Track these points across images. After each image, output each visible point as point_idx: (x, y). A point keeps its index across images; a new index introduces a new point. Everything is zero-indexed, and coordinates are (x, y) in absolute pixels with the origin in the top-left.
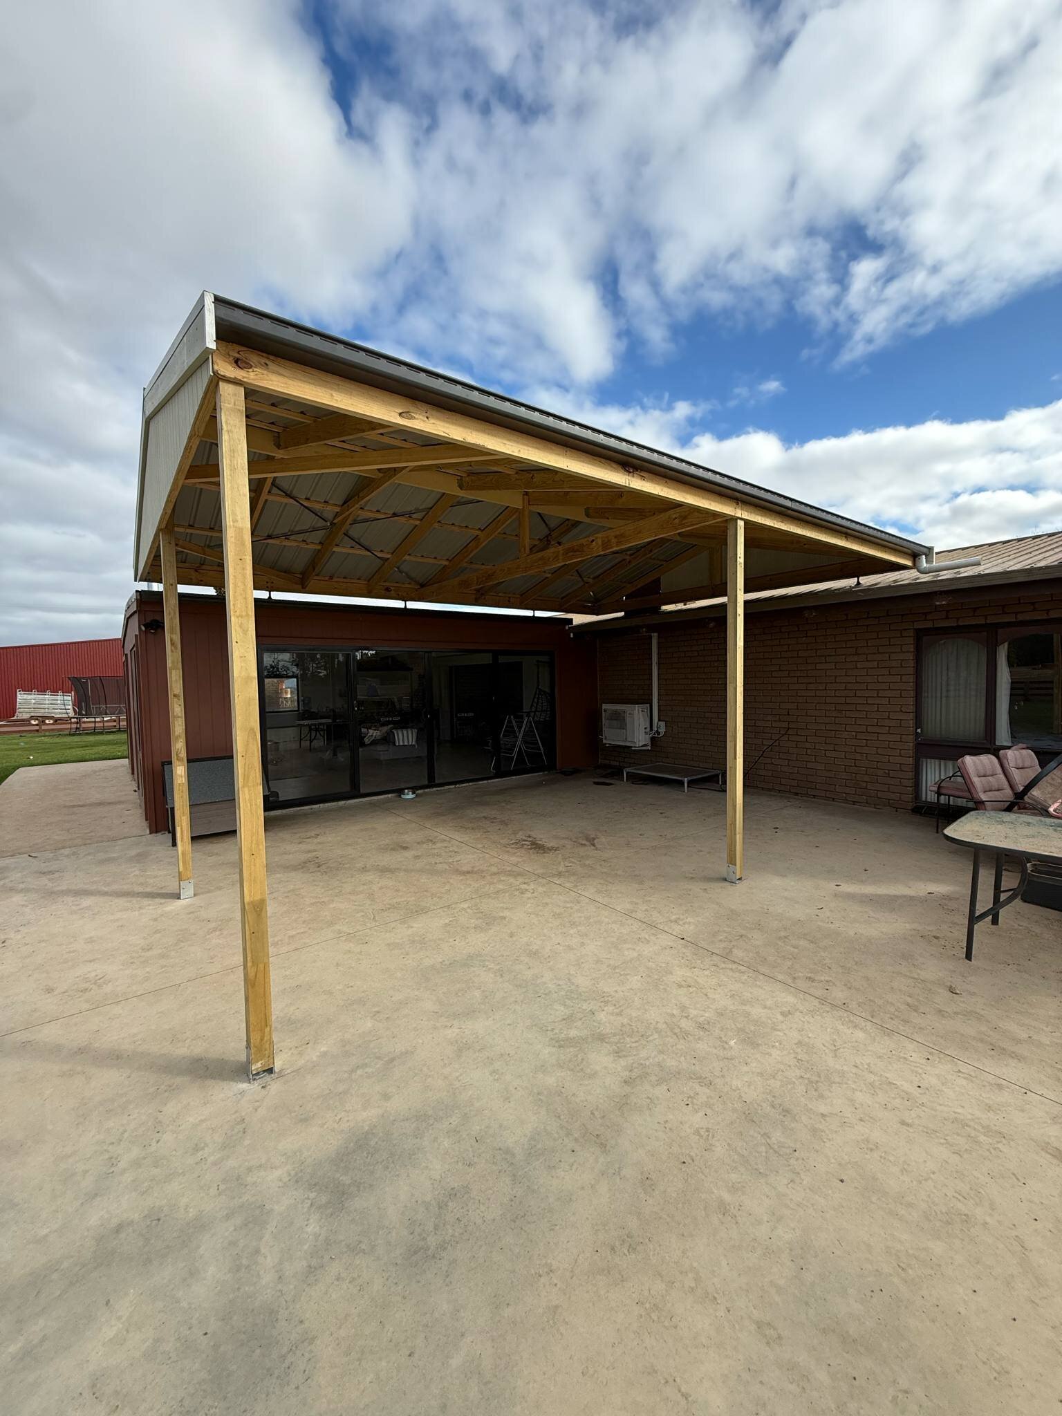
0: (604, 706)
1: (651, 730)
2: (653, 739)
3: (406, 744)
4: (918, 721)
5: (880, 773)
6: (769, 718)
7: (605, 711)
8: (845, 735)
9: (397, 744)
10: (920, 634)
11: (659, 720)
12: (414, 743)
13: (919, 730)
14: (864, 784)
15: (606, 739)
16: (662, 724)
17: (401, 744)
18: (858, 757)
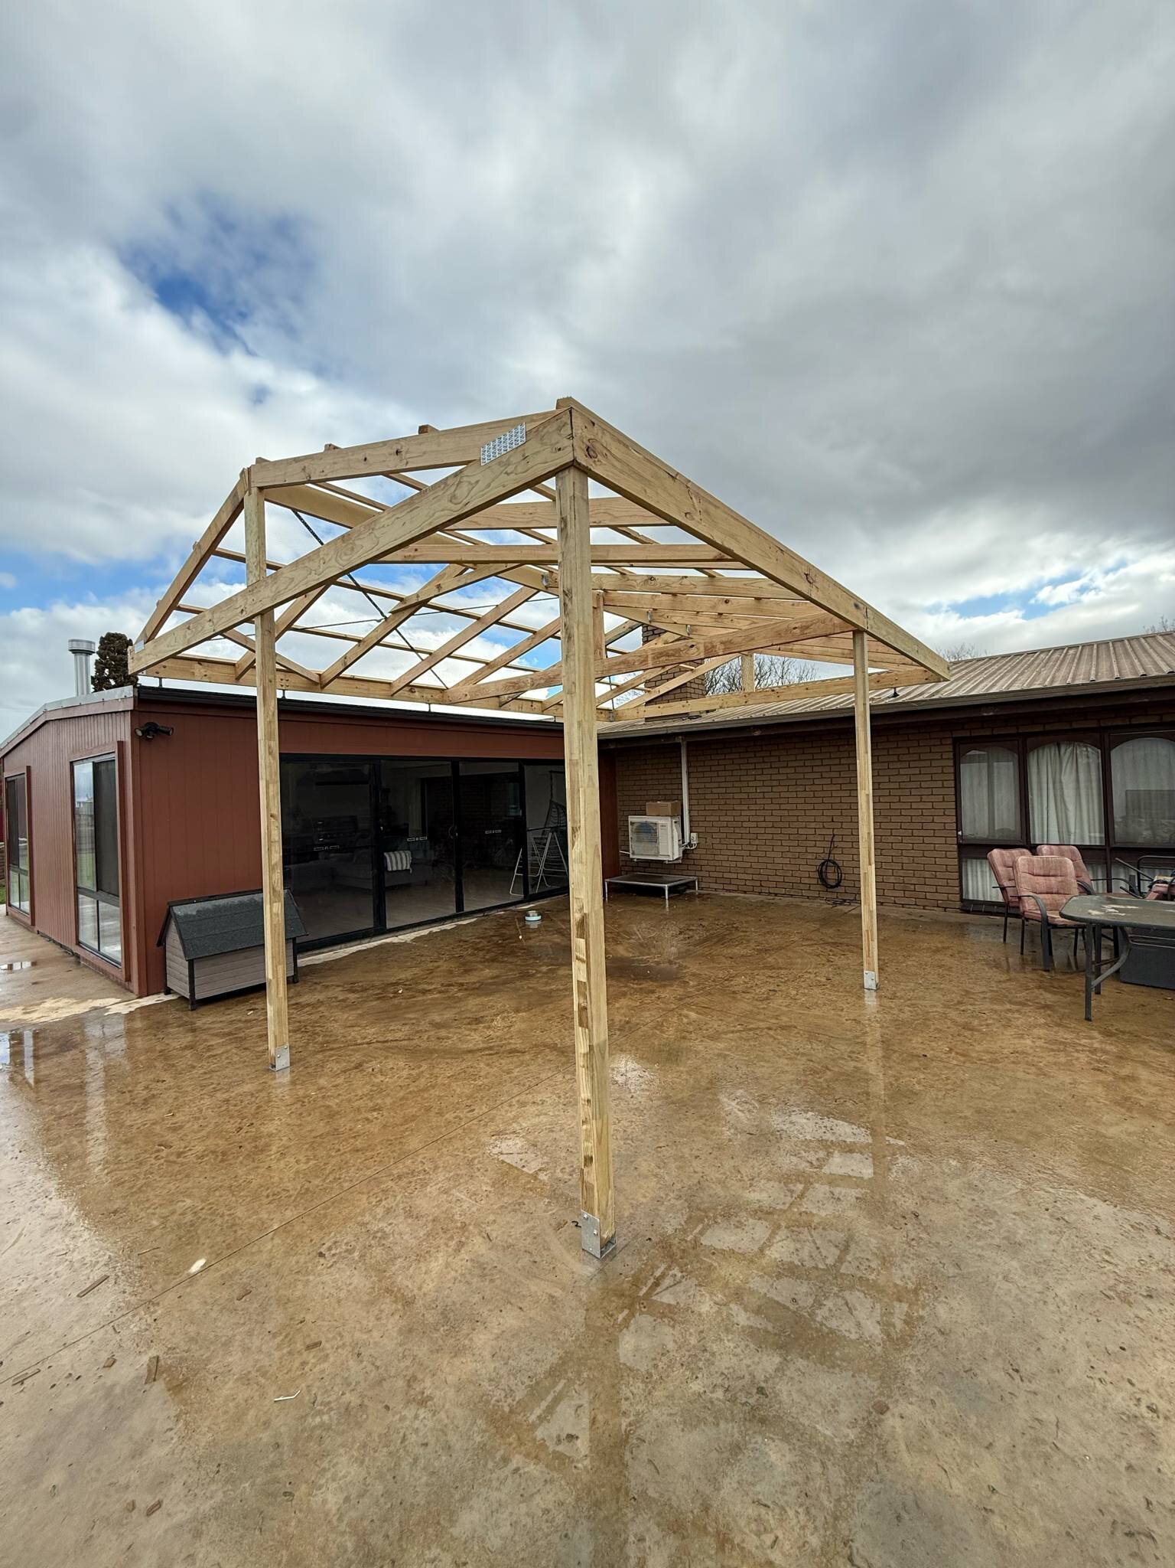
0: (631, 819)
1: (683, 843)
2: (685, 852)
3: (400, 868)
4: (959, 825)
5: (927, 874)
6: (813, 825)
7: (632, 824)
8: (891, 839)
9: (390, 869)
10: (956, 742)
11: (691, 832)
12: (408, 867)
13: (960, 833)
14: (912, 887)
15: (633, 854)
16: (694, 835)
17: (395, 869)
18: (905, 860)
